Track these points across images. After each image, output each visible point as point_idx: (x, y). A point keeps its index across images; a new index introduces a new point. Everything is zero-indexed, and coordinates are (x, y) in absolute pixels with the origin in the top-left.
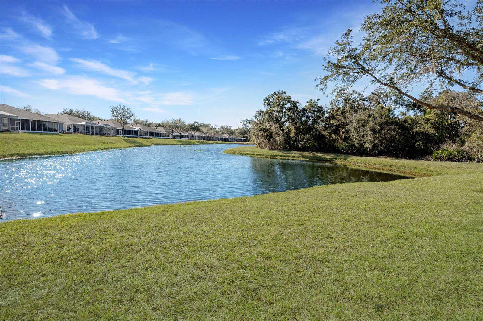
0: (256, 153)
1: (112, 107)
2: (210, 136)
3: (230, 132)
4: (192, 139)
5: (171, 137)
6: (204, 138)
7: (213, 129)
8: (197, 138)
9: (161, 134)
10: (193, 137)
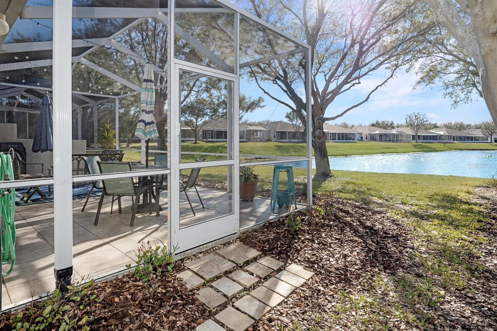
5: (489, 141)
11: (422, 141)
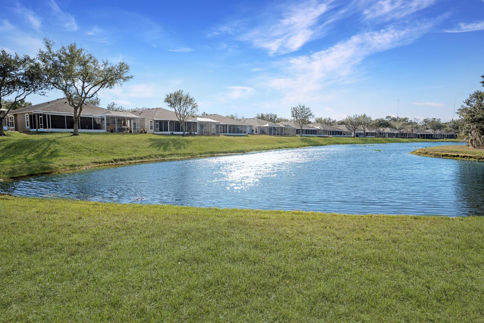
0: (460, 155)
1: (292, 108)
2: (405, 132)
3: (437, 126)
4: (380, 137)
5: (353, 136)
6: (397, 136)
7: (411, 123)
8: (387, 135)
9: (341, 132)
10: (382, 135)
11: (305, 135)
